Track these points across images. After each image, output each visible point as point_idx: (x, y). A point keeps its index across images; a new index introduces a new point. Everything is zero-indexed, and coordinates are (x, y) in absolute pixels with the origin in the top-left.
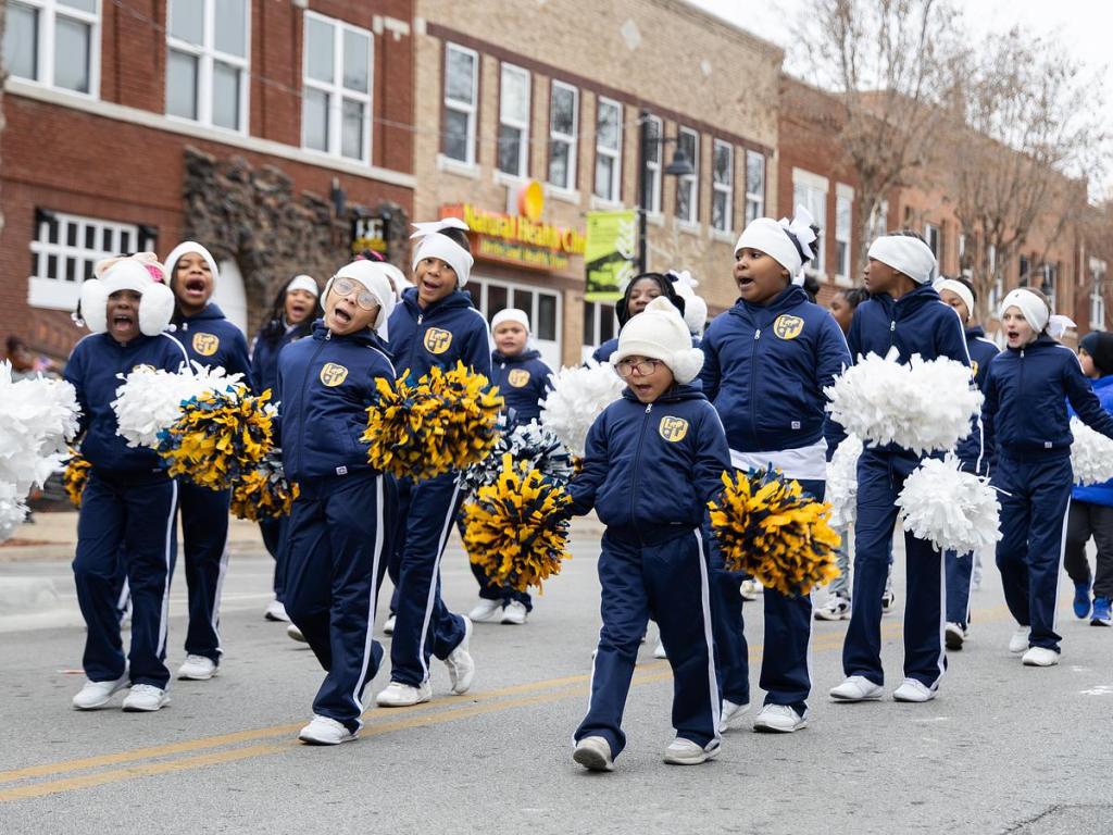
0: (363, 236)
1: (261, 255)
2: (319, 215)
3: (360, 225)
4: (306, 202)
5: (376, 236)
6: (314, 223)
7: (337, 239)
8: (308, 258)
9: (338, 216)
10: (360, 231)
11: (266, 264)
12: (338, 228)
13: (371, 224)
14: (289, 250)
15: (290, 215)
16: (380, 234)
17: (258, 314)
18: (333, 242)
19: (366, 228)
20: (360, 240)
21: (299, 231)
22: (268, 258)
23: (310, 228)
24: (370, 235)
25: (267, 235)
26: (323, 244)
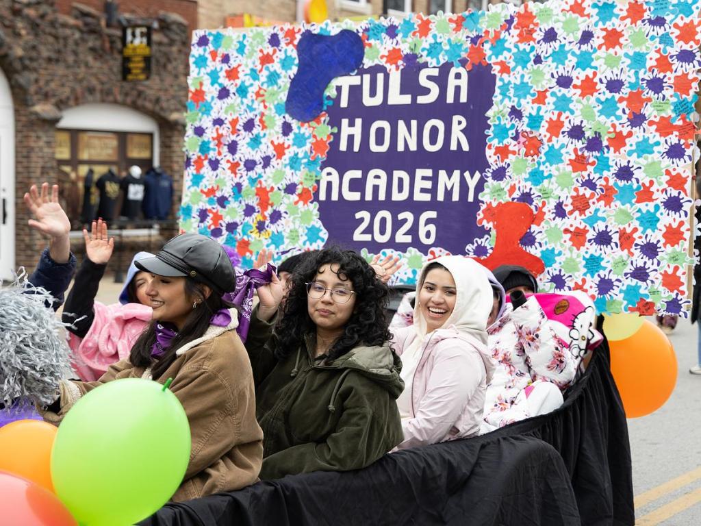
0: (132, 42)
1: (21, 59)
2: (86, 24)
3: (129, 32)
4: (75, 12)
5: (141, 42)
6: (82, 32)
7: (107, 45)
8: (76, 62)
9: (109, 25)
10: (129, 38)
11: (25, 68)
12: (110, 36)
13: (138, 31)
14: (54, 56)
15: (53, 24)
16: (145, 40)
17: (22, 112)
18: (103, 49)
19: (134, 35)
20: (129, 45)
21: (65, 38)
22: (27, 62)
23: (77, 35)
24: (137, 41)
25: (26, 43)
26: (93, 50)
